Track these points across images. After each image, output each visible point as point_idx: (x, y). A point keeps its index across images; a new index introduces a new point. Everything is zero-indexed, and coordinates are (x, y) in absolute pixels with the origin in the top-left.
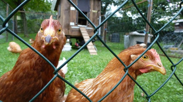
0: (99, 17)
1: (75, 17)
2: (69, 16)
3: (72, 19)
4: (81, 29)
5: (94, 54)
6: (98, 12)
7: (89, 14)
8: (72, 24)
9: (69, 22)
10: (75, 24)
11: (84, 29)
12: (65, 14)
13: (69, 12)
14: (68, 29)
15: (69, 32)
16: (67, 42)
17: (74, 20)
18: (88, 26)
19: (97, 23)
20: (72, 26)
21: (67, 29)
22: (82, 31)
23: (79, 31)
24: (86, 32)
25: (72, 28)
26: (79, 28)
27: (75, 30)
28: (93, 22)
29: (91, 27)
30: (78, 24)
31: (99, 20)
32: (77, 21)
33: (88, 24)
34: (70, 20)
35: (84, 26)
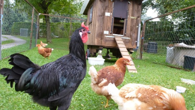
0: (138, 25)
1: (110, 24)
2: (103, 23)
3: (107, 26)
4: (116, 39)
5: (134, 72)
6: (137, 19)
7: (127, 21)
8: (106, 32)
9: (103, 30)
10: (109, 32)
11: (120, 39)
12: (98, 21)
13: (103, 18)
14: (102, 39)
15: (102, 42)
16: (99, 54)
17: (108, 28)
18: (125, 35)
19: (136, 32)
20: (106, 35)
21: (99, 39)
22: (118, 42)
23: (114, 41)
24: (122, 42)
25: (106, 37)
26: (114, 37)
27: (109, 40)
28: (131, 30)
29: (128, 37)
30: (113, 32)
31: (138, 28)
32: (112, 29)
33: (125, 33)
34: (104, 28)
35: (121, 35)
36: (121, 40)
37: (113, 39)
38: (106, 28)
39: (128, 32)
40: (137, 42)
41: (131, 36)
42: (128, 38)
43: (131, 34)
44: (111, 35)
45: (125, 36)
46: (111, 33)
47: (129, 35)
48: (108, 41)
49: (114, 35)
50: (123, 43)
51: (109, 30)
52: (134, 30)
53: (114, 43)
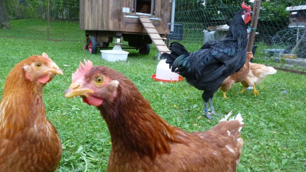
4: (142, 20)
8: (126, 10)
9: (121, 6)
10: (130, 10)
14: (119, 20)
15: (120, 25)
16: (117, 44)
17: (129, 3)
18: (154, 14)
19: (169, 9)
20: (127, 14)
21: (116, 21)
22: (145, 25)
23: (139, 23)
24: (151, 25)
25: (126, 18)
26: (137, 17)
27: (131, 21)
28: (162, 6)
29: (158, 16)
30: (135, 10)
31: (172, 3)
32: (134, 4)
33: (154, 11)
34: (123, 3)
35: (147, 14)
36: (149, 21)
37: (136, 21)
38: (125, 3)
39: (158, 9)
40: (170, 25)
41: (162, 16)
42: (157, 19)
43: (162, 12)
44: (134, 14)
45: (154, 16)
46: (133, 12)
47: (160, 14)
48: (130, 23)
49: (137, 13)
50: (153, 27)
51: (130, 6)
52: (166, 7)
53: (138, 26)
